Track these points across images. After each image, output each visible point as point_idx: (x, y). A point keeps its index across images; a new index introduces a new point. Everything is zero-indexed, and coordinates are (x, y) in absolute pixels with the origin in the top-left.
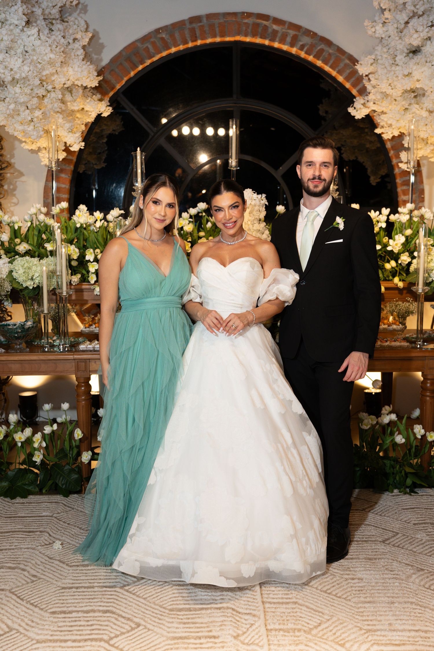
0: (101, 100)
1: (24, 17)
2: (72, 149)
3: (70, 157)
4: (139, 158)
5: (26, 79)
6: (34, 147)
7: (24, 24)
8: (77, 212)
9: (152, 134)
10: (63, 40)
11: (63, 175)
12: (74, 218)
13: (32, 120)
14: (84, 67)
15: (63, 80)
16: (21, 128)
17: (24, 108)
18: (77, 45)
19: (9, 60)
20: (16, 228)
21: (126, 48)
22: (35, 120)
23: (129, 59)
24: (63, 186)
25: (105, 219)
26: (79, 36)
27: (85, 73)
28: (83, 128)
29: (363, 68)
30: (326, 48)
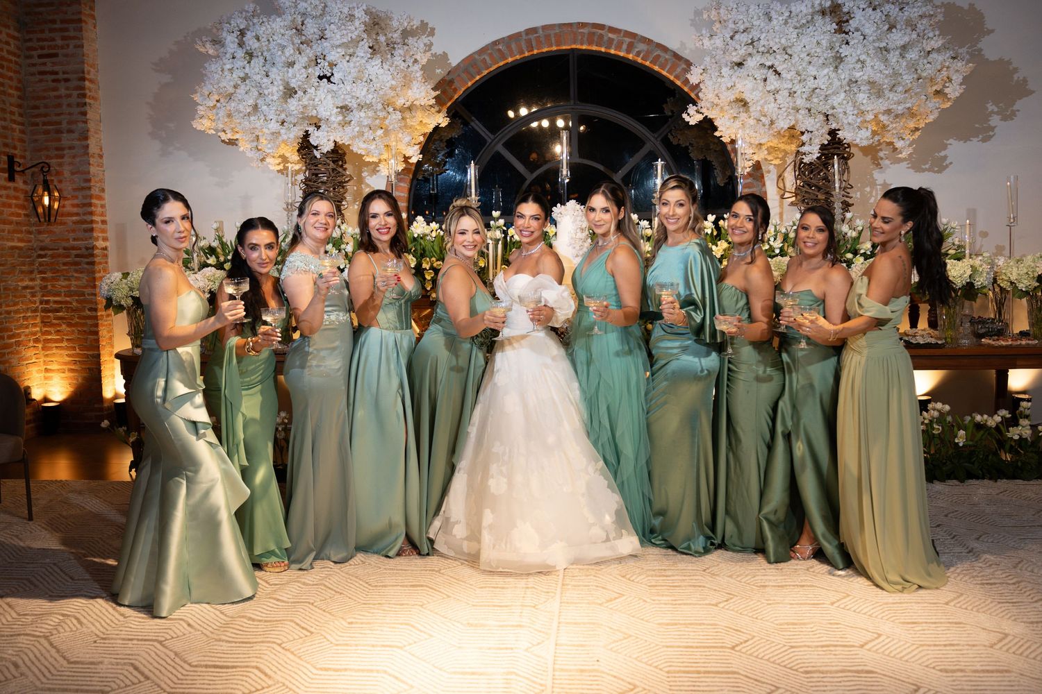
0: (439, 112)
1: (370, 50)
2: (410, 161)
3: (409, 167)
5: (369, 106)
6: (375, 160)
7: (369, 56)
8: (415, 223)
9: (490, 141)
10: (403, 64)
11: (402, 184)
12: (412, 228)
13: (374, 139)
14: (423, 88)
15: (403, 101)
16: (365, 146)
17: (367, 129)
18: (417, 67)
19: (355, 89)
21: (464, 59)
22: (377, 139)
23: (466, 71)
24: (402, 194)
25: (441, 228)
26: (418, 58)
27: (423, 94)
28: (422, 139)
29: (694, 78)
30: (662, 54)
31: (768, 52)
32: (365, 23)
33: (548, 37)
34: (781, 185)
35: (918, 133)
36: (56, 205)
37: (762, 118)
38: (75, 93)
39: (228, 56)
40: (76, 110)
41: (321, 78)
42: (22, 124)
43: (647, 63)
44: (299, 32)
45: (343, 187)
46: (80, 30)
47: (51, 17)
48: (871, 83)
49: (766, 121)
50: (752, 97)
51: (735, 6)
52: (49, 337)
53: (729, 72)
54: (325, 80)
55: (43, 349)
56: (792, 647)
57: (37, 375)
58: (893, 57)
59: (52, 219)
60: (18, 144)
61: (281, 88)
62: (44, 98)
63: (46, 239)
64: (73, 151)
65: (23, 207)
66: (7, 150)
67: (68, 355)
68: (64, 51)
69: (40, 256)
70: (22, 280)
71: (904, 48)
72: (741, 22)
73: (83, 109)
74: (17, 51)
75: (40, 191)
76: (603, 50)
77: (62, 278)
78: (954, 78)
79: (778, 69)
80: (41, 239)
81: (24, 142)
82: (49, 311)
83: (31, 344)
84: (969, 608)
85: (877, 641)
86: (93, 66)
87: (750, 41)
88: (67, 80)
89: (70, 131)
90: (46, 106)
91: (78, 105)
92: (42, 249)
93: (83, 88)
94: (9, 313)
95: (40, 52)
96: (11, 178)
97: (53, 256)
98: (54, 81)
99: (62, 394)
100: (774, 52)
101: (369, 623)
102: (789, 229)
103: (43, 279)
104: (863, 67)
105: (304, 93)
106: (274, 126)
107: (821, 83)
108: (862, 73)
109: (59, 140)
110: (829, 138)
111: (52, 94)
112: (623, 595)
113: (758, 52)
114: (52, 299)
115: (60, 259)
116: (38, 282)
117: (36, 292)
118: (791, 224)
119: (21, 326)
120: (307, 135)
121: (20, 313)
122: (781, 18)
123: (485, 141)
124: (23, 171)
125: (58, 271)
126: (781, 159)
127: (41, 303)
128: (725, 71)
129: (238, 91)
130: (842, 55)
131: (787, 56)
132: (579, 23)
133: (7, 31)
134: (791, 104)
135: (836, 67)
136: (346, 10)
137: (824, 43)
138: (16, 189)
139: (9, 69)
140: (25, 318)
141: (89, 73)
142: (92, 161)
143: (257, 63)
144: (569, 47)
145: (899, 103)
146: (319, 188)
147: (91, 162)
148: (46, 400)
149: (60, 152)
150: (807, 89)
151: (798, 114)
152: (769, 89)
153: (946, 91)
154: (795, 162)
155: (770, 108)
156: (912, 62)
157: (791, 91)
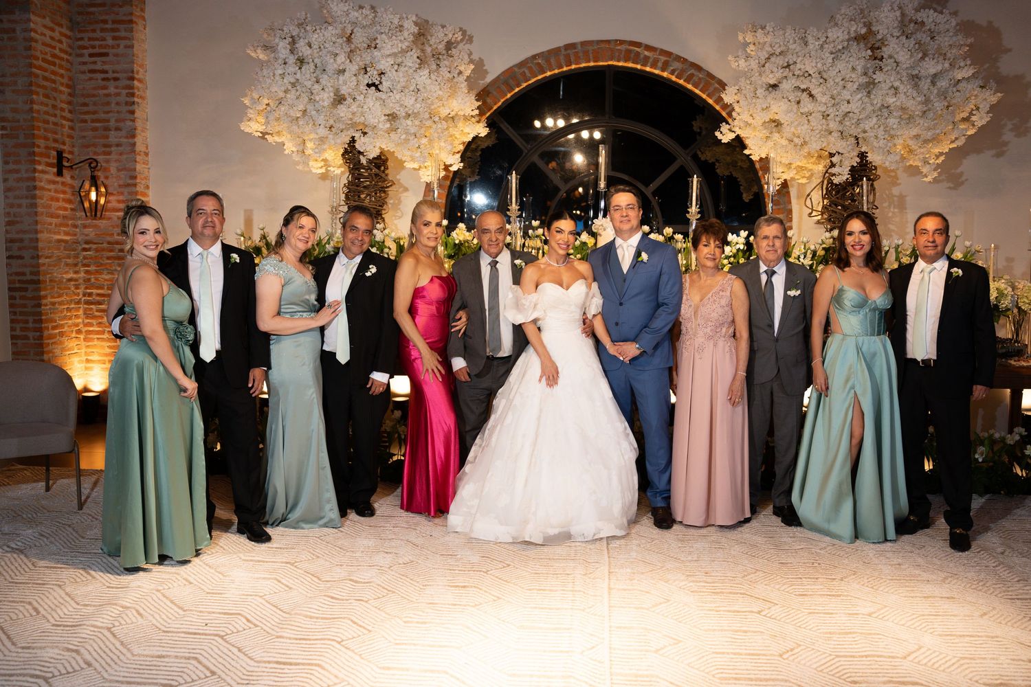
0: (478, 122)
1: (418, 60)
2: (450, 169)
3: (449, 174)
4: (514, 181)
5: (416, 115)
6: (416, 165)
7: (417, 66)
8: (457, 231)
9: (526, 151)
10: (448, 75)
12: (454, 234)
13: (419, 147)
14: (467, 99)
15: (448, 111)
16: (409, 153)
17: (413, 137)
18: (462, 78)
19: (404, 98)
20: (402, 244)
21: (503, 72)
22: (422, 146)
23: (506, 83)
26: (462, 68)
27: (468, 104)
28: (462, 148)
29: (728, 98)
30: (696, 73)
31: (803, 75)
32: (413, 34)
33: (586, 53)
34: (809, 203)
35: (942, 158)
36: (102, 201)
37: (796, 140)
38: (124, 92)
39: (280, 61)
40: (125, 109)
41: (369, 86)
42: (72, 121)
43: (681, 82)
44: (349, 40)
45: (385, 192)
46: (131, 30)
47: (101, 18)
48: (903, 109)
49: (799, 141)
50: (786, 118)
51: (771, 30)
52: (91, 329)
53: (764, 94)
54: (373, 88)
55: (85, 340)
56: (837, 656)
57: (79, 366)
58: (925, 84)
59: (99, 214)
60: (67, 140)
61: (332, 94)
62: (94, 96)
63: (91, 233)
64: (120, 149)
65: (69, 201)
66: (56, 145)
67: (110, 347)
68: (114, 51)
69: (85, 250)
70: (67, 273)
71: (935, 75)
72: (777, 46)
73: (131, 108)
74: (69, 50)
75: (87, 185)
76: (639, 67)
77: (105, 272)
78: (981, 106)
79: (813, 92)
80: (86, 233)
81: (72, 138)
82: (92, 303)
83: (74, 335)
84: (1003, 622)
85: (918, 653)
86: (142, 66)
87: (786, 64)
88: (116, 79)
89: (118, 129)
90: (95, 104)
91: (127, 103)
92: (87, 243)
93: (132, 88)
94: (53, 304)
95: (91, 51)
96: (60, 173)
97: (97, 250)
98: (104, 79)
99: (101, 384)
100: (810, 75)
101: (425, 623)
102: (818, 246)
103: (87, 272)
104: (896, 93)
105: (354, 99)
106: (322, 132)
107: (854, 106)
108: (895, 99)
109: (107, 137)
110: (858, 160)
111: (102, 92)
112: (668, 601)
113: (794, 75)
114: (95, 291)
115: (104, 253)
116: (82, 275)
117: (79, 284)
118: (820, 241)
119: (65, 318)
120: (353, 140)
121: (64, 305)
122: (817, 43)
123: (521, 152)
124: (71, 167)
125: (102, 265)
126: (809, 178)
127: (84, 295)
128: (760, 92)
129: (288, 96)
130: (876, 81)
131: (821, 81)
132: (617, 40)
133: (61, 29)
134: (824, 127)
135: (869, 92)
136: (396, 21)
137: (859, 68)
138: (63, 184)
139: (61, 67)
140: (69, 310)
141: (138, 73)
142: (138, 158)
143: (308, 69)
144: (606, 64)
145: (929, 129)
146: (363, 192)
147: (138, 160)
148: (86, 390)
149: (108, 149)
150: (840, 113)
151: (830, 137)
152: (802, 111)
153: (974, 118)
154: (823, 182)
155: (803, 129)
156: (942, 90)
157: (825, 114)
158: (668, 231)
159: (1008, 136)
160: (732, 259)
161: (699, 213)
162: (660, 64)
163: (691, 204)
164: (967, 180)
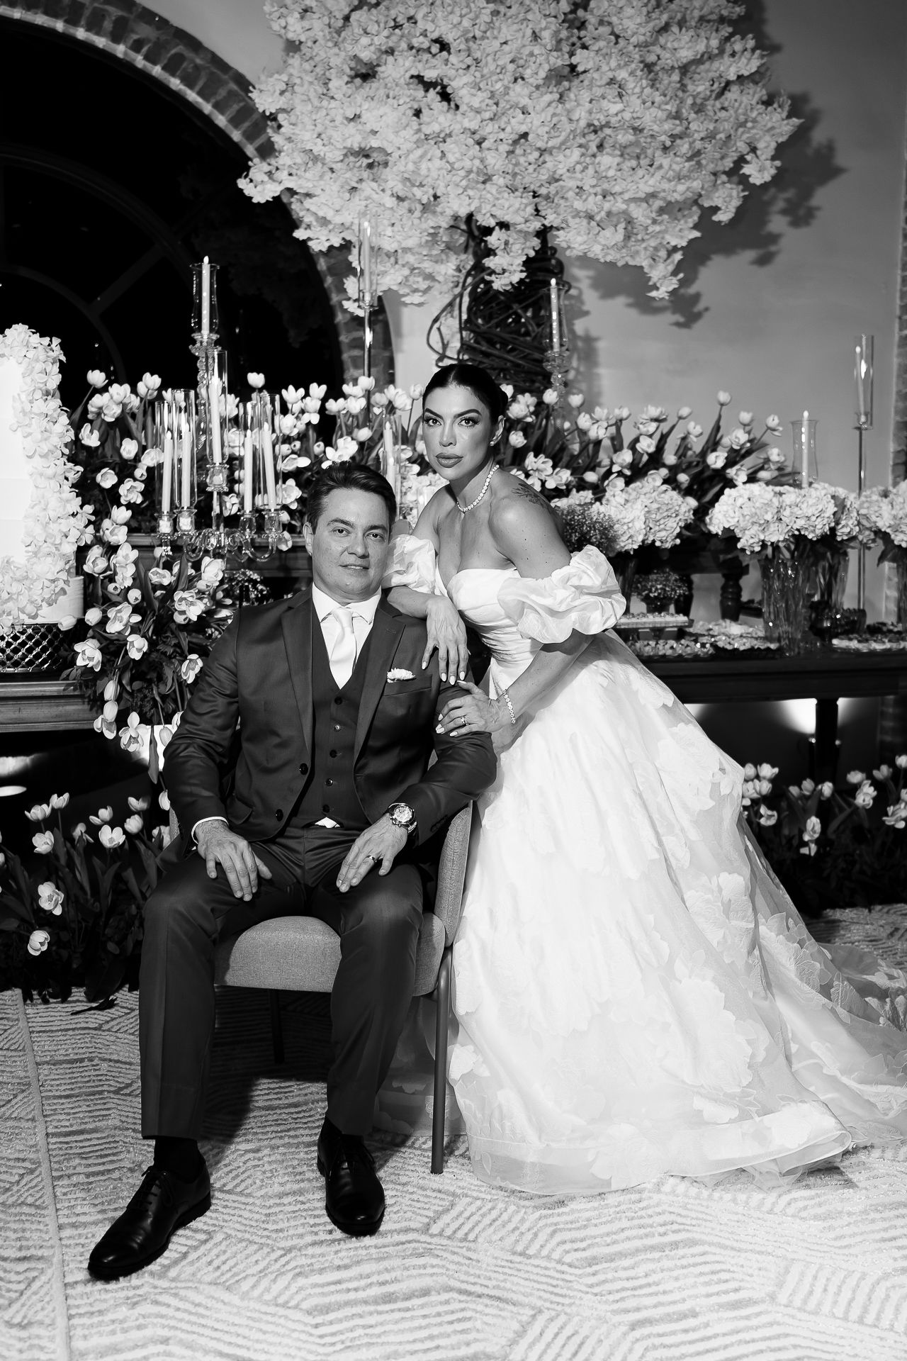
29: (264, 101)
30: (189, 54)
31: (428, 50)
34: (435, 336)
37: (418, 192)
43: (156, 71)
48: (635, 129)
49: (424, 195)
50: (398, 141)
53: (345, 87)
71: (684, 69)
78: (760, 145)
79: (449, 88)
107: (536, 124)
108: (619, 106)
110: (536, 243)
113: (411, 48)
128: (338, 84)
130: (580, 69)
131: (469, 61)
137: (546, 35)
145: (679, 178)
150: (509, 136)
151: (488, 185)
152: (427, 130)
153: (746, 170)
154: (461, 295)
155: (432, 168)
156: (699, 101)
157: (477, 137)
158: (151, 382)
159: (778, 223)
160: (298, 444)
161: (217, 343)
162: (108, 25)
163: (199, 323)
164: (707, 309)
